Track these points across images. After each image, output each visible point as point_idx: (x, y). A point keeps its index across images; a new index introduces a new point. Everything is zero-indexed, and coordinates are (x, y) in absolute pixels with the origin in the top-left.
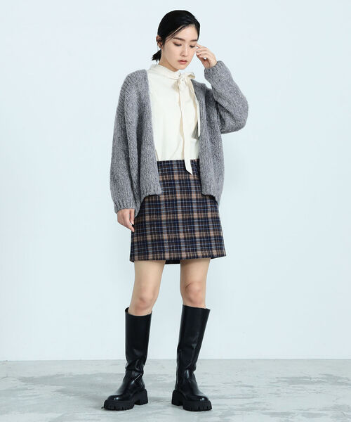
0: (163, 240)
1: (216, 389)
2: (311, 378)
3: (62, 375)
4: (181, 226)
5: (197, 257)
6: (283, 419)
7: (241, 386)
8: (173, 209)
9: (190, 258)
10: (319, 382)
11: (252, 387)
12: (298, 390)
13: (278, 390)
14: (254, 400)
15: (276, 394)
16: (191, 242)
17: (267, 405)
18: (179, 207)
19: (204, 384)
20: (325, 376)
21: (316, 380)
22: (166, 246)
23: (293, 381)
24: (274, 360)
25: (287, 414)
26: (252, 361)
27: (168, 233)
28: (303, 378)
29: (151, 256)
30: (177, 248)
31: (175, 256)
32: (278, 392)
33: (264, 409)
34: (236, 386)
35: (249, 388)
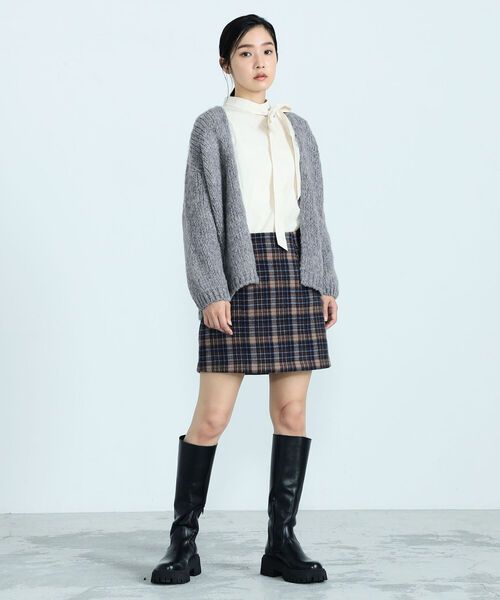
0: (249, 345)
2: (438, 536)
3: (86, 534)
4: (274, 326)
5: (295, 370)
6: (399, 594)
7: (340, 547)
8: (265, 302)
9: (286, 370)
10: (449, 542)
11: (354, 548)
12: (420, 553)
13: (393, 553)
14: (359, 567)
15: (389, 558)
16: (287, 347)
17: (377, 574)
18: (273, 299)
20: (457, 534)
21: (445, 539)
22: (254, 354)
23: (414, 540)
24: (387, 511)
25: (405, 586)
26: (356, 512)
27: (256, 335)
28: (426, 536)
29: (231, 367)
30: (268, 356)
31: (265, 367)
32: (392, 556)
33: (372, 580)
34: (333, 547)
35: (351, 551)
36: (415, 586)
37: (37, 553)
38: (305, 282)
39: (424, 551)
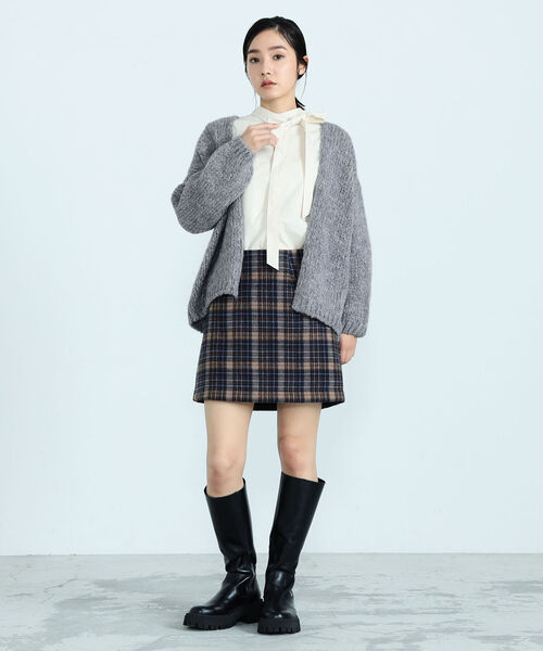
0: (225, 370)
1: (397, 598)
3: (157, 577)
4: (255, 351)
5: (303, 401)
6: (501, 646)
7: (435, 594)
8: (245, 324)
9: (291, 401)
11: (452, 596)
12: (524, 601)
13: (494, 601)
14: (457, 616)
15: (490, 607)
16: (270, 377)
17: (476, 624)
18: (255, 321)
19: (377, 592)
23: (518, 587)
24: (488, 555)
25: (507, 638)
26: (453, 556)
28: (531, 582)
29: (229, 394)
31: (267, 396)
32: (494, 605)
33: (473, 630)
34: (428, 595)
35: (447, 598)
36: (517, 637)
37: (105, 598)
38: (296, 307)
39: (526, 599)
